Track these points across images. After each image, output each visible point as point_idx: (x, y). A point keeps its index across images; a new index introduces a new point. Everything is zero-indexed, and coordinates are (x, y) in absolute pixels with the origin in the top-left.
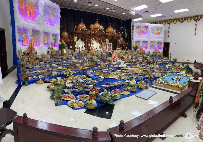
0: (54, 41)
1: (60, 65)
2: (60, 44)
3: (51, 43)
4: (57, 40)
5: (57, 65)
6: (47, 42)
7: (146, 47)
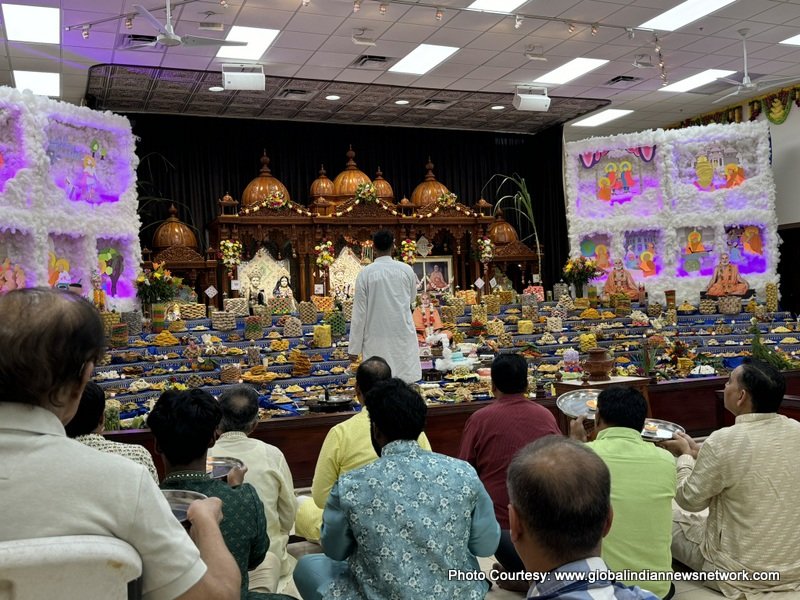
0: (109, 271)
1: (141, 374)
2: (141, 279)
3: (93, 282)
4: (128, 263)
5: (123, 376)
6: (69, 277)
7: (649, 264)
